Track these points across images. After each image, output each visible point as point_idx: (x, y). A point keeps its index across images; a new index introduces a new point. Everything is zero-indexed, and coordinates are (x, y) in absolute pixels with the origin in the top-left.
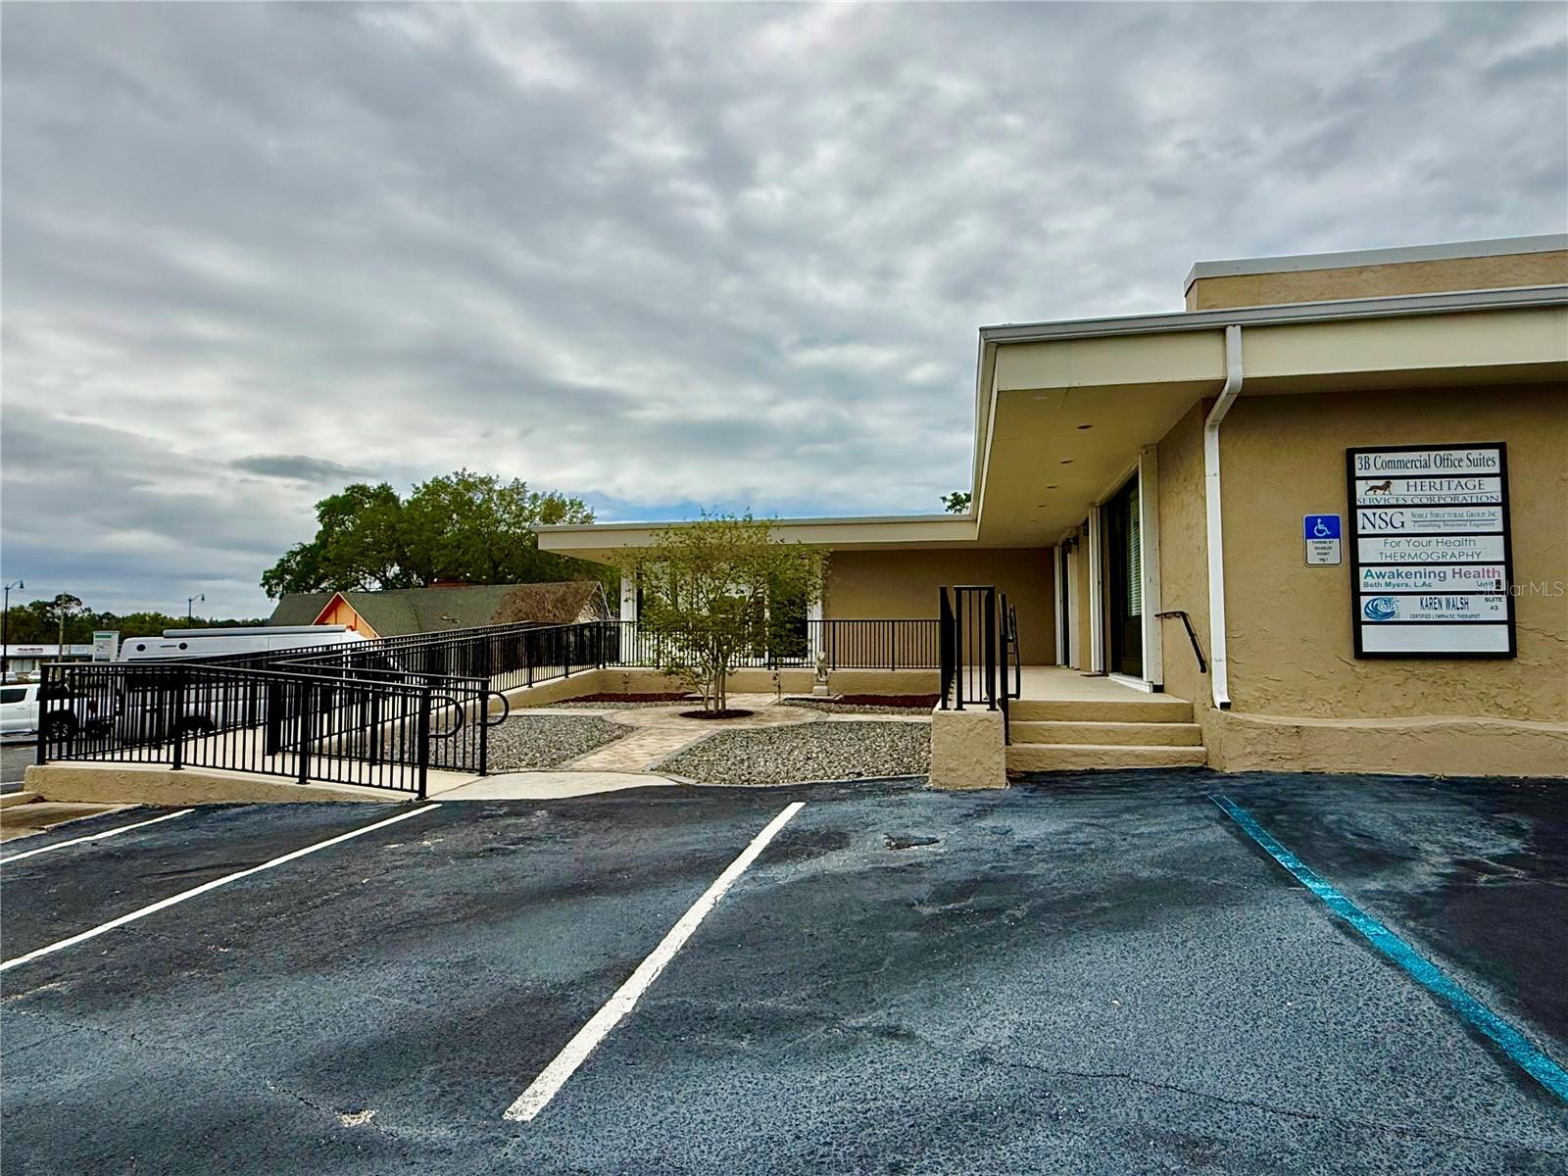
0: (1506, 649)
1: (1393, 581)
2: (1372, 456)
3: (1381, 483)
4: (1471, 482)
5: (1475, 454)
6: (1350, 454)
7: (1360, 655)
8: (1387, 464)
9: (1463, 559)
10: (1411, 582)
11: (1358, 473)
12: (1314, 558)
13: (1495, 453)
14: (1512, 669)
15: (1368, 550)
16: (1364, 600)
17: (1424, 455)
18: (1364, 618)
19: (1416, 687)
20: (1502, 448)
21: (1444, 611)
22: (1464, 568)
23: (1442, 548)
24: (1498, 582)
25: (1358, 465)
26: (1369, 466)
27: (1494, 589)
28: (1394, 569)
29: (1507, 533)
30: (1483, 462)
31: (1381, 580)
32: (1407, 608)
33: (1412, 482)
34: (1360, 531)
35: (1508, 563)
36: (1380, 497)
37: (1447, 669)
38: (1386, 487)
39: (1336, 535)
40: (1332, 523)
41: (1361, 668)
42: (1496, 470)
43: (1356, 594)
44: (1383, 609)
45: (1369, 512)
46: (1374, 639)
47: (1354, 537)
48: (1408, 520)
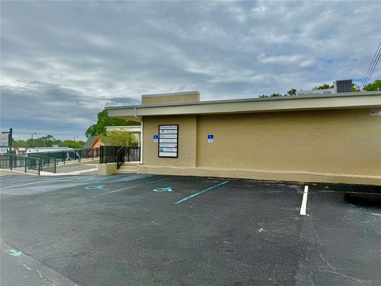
0: (176, 156)
1: (164, 145)
2: (162, 126)
3: (163, 130)
4: (174, 130)
5: (174, 126)
6: (159, 126)
7: (159, 157)
8: (164, 128)
9: (172, 142)
10: (166, 146)
11: (160, 129)
12: (154, 142)
13: (177, 126)
14: (178, 159)
15: (161, 141)
16: (160, 148)
17: (168, 126)
18: (160, 151)
19: (166, 162)
20: (178, 125)
21: (169, 150)
22: (172, 144)
23: (170, 141)
24: (176, 146)
25: (160, 128)
26: (162, 128)
27: (175, 147)
28: (164, 144)
29: (178, 139)
30: (175, 127)
31: (162, 145)
32: (165, 150)
33: (166, 130)
34: (160, 138)
35: (177, 143)
36: (163, 133)
37: (170, 159)
38: (163, 131)
39: (157, 138)
40: (157, 136)
41: (159, 158)
42: (177, 129)
43: (159, 147)
44: (162, 150)
45: (161, 135)
46: (161, 154)
47: (159, 139)
48: (166, 136)
